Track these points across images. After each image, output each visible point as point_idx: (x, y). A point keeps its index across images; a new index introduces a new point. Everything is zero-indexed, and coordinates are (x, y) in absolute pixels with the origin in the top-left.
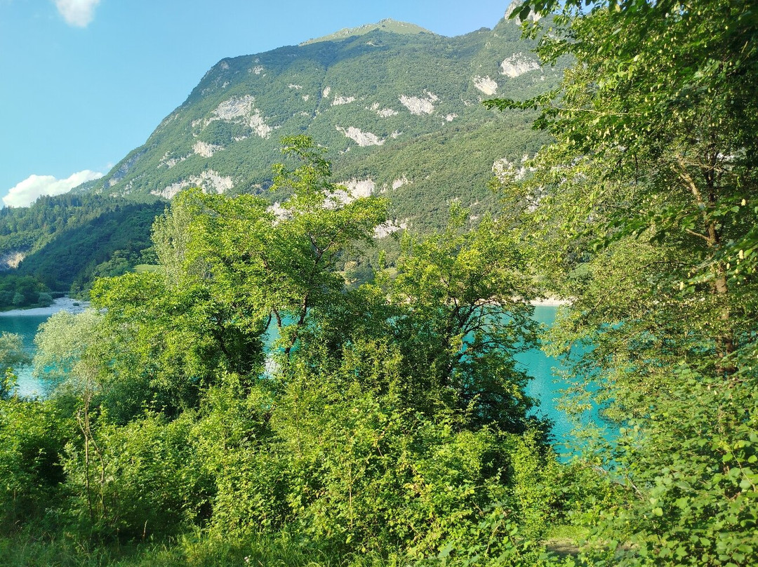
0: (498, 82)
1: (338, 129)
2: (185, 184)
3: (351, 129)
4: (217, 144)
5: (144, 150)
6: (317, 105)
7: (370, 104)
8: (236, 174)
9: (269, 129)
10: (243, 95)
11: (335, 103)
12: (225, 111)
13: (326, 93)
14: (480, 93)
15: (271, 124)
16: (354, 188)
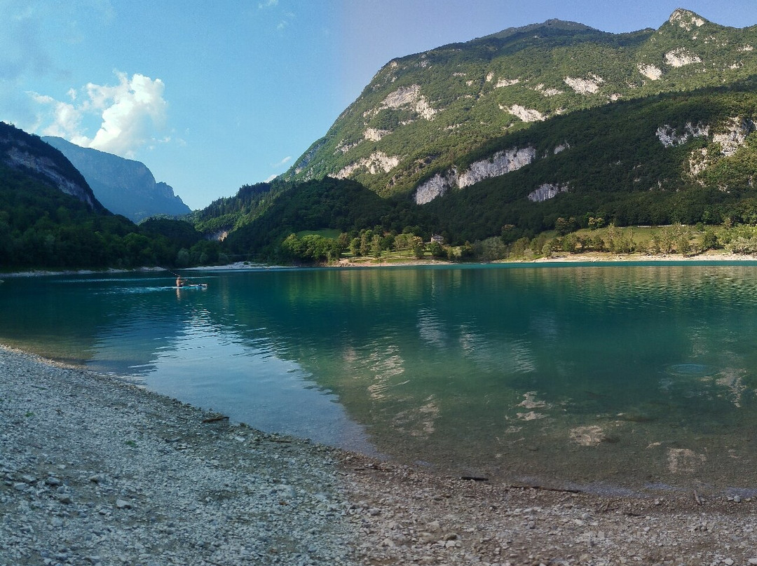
0: (662, 70)
1: (501, 108)
2: (356, 166)
3: (515, 107)
4: (385, 129)
5: (323, 141)
6: (481, 89)
7: (535, 85)
8: (402, 153)
9: (433, 112)
10: (410, 85)
11: (498, 86)
12: (393, 101)
13: (489, 78)
14: (645, 78)
16: (515, 156)
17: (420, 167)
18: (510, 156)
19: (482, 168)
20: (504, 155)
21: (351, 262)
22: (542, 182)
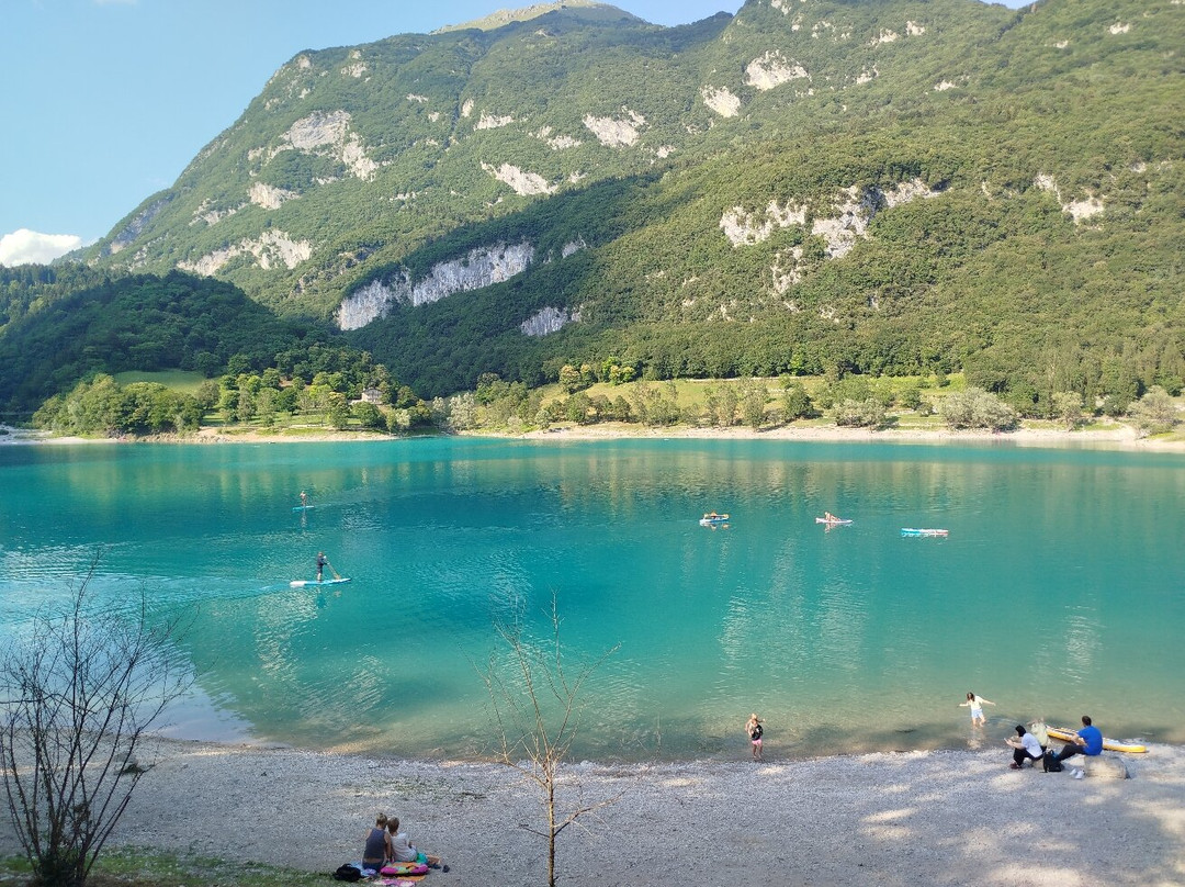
0: (741, 98)
1: (484, 167)
2: (233, 252)
3: (506, 167)
4: (288, 188)
5: (168, 196)
6: (453, 129)
7: (536, 129)
8: (318, 236)
9: (372, 166)
10: (331, 109)
11: (481, 126)
12: (303, 137)
13: (467, 110)
14: (713, 115)
15: (377, 159)
16: (502, 257)
17: (348, 266)
18: (494, 257)
19: (450, 275)
20: (485, 255)
21: (220, 432)
22: (542, 304)
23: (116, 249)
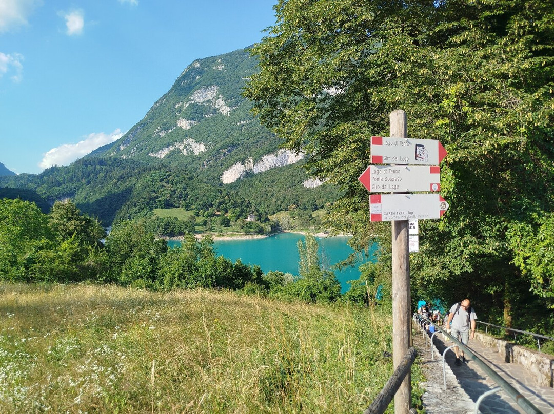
2: (172, 148)
4: (193, 120)
5: (142, 125)
8: (208, 141)
9: (229, 109)
10: (210, 85)
12: (199, 97)
15: (231, 106)
16: (292, 153)
17: (224, 155)
18: (289, 153)
19: (270, 160)
20: (285, 152)
23: (122, 148)
